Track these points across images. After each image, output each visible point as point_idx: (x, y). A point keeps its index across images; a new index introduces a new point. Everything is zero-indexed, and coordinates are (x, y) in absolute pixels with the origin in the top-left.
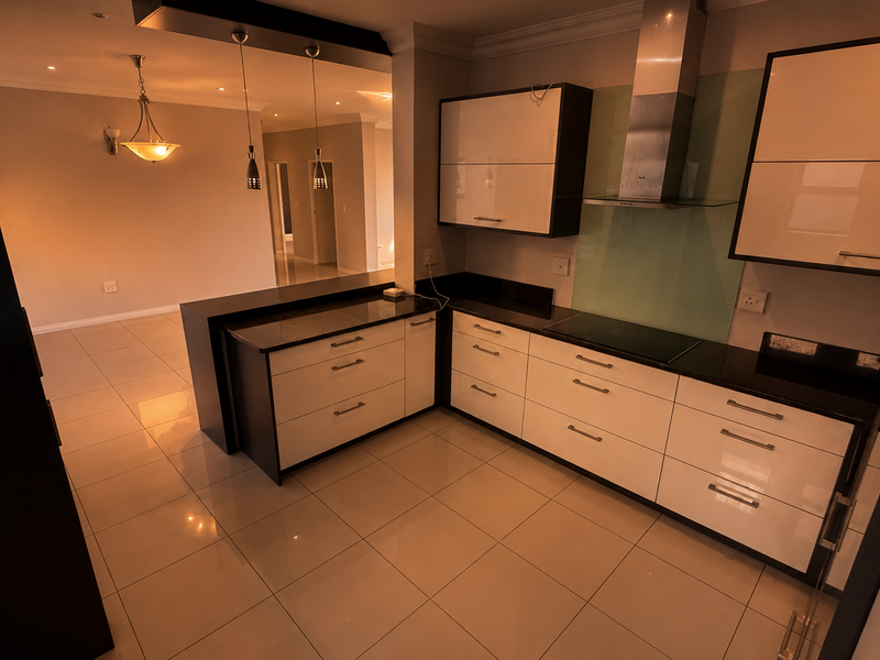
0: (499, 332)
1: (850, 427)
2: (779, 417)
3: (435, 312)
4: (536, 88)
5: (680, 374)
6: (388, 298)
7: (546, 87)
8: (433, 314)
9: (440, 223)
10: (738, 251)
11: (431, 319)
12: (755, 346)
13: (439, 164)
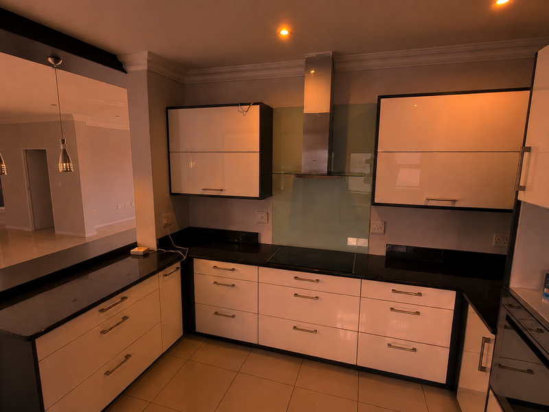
0: (233, 269)
1: (454, 293)
2: (420, 294)
3: (179, 263)
4: (242, 104)
5: (362, 278)
6: (136, 256)
7: (249, 104)
8: (178, 264)
9: (171, 194)
10: (376, 201)
11: (178, 268)
12: (382, 252)
13: (169, 152)
